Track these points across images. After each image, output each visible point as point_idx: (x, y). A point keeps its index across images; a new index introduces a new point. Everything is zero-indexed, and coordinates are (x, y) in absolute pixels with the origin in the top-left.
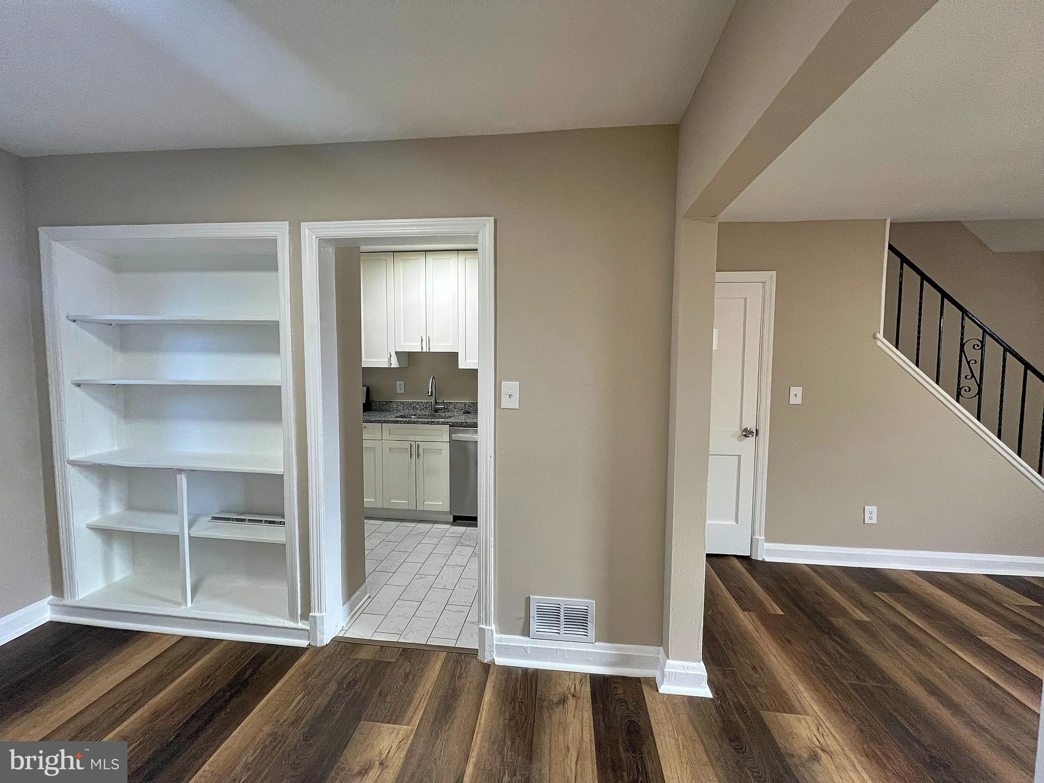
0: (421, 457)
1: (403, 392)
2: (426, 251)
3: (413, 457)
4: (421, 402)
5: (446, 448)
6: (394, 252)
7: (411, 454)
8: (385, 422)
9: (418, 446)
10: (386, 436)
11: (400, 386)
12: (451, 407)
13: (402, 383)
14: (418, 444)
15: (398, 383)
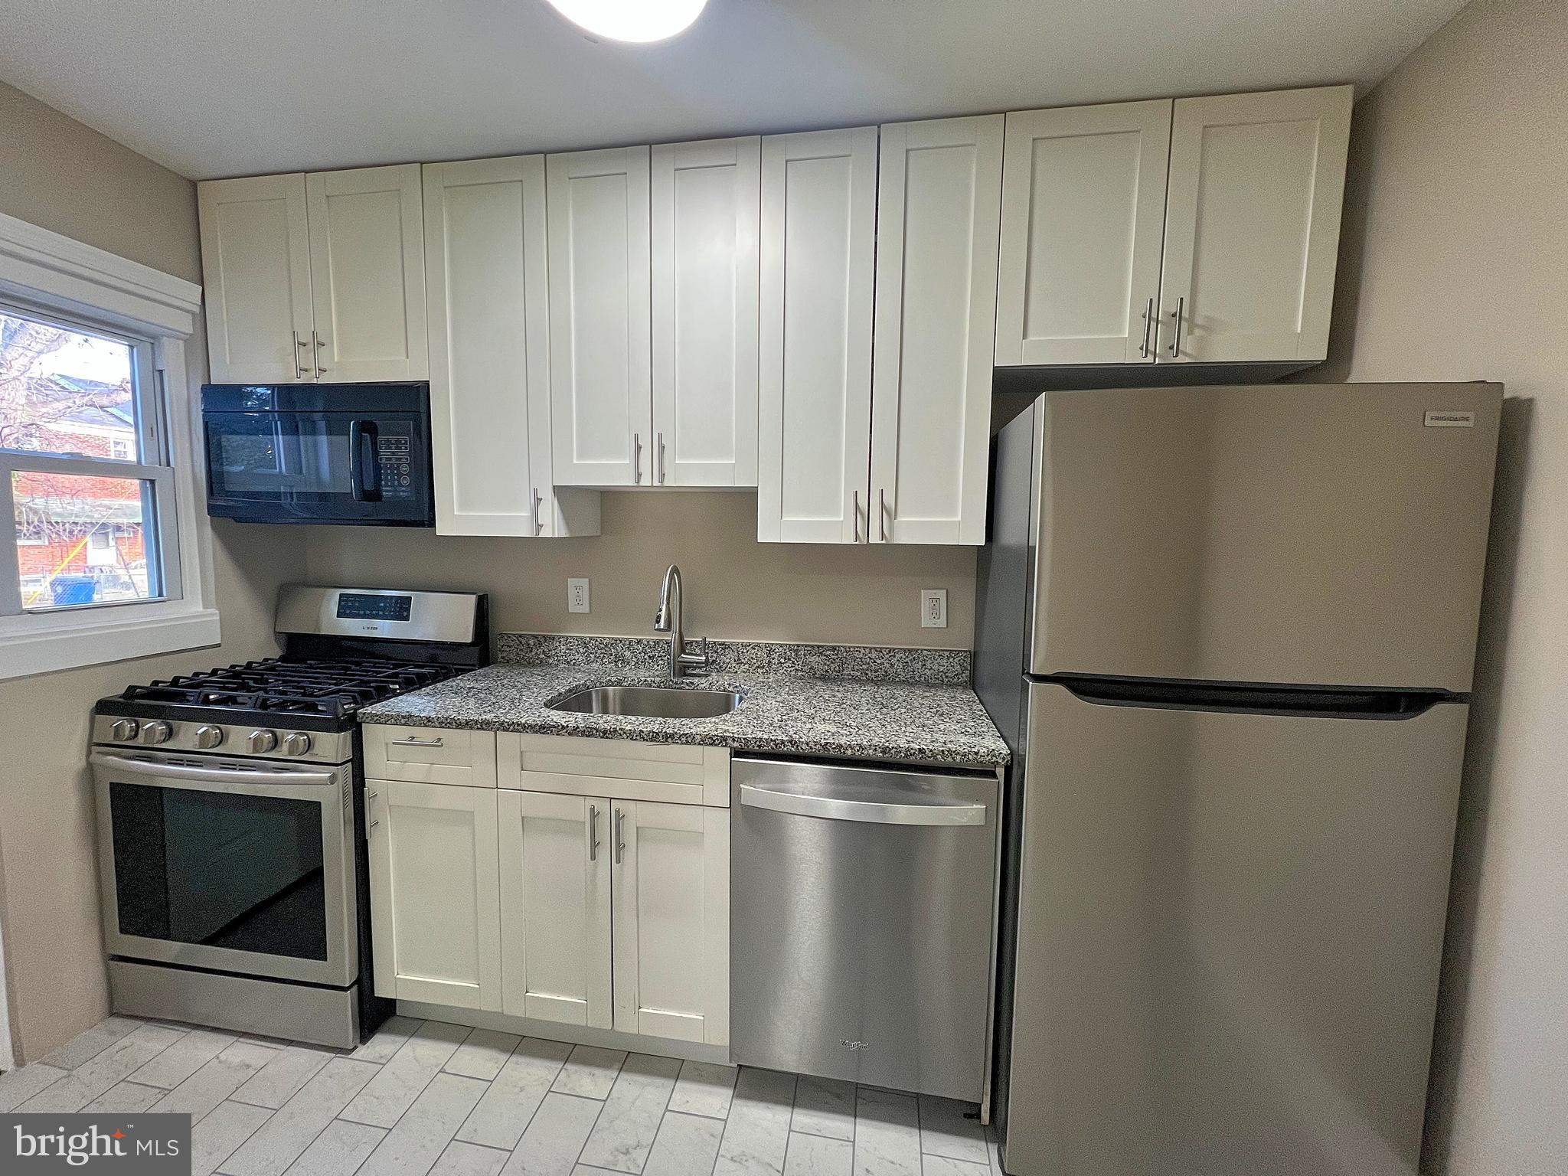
0: (629, 855)
1: (587, 610)
2: (650, 143)
3: (604, 854)
4: (639, 642)
5: (717, 828)
6: (545, 153)
7: (595, 845)
8: (505, 727)
9: (619, 817)
10: (510, 775)
11: (578, 593)
12: (729, 657)
13: (584, 582)
14: (618, 812)
15: (572, 582)
